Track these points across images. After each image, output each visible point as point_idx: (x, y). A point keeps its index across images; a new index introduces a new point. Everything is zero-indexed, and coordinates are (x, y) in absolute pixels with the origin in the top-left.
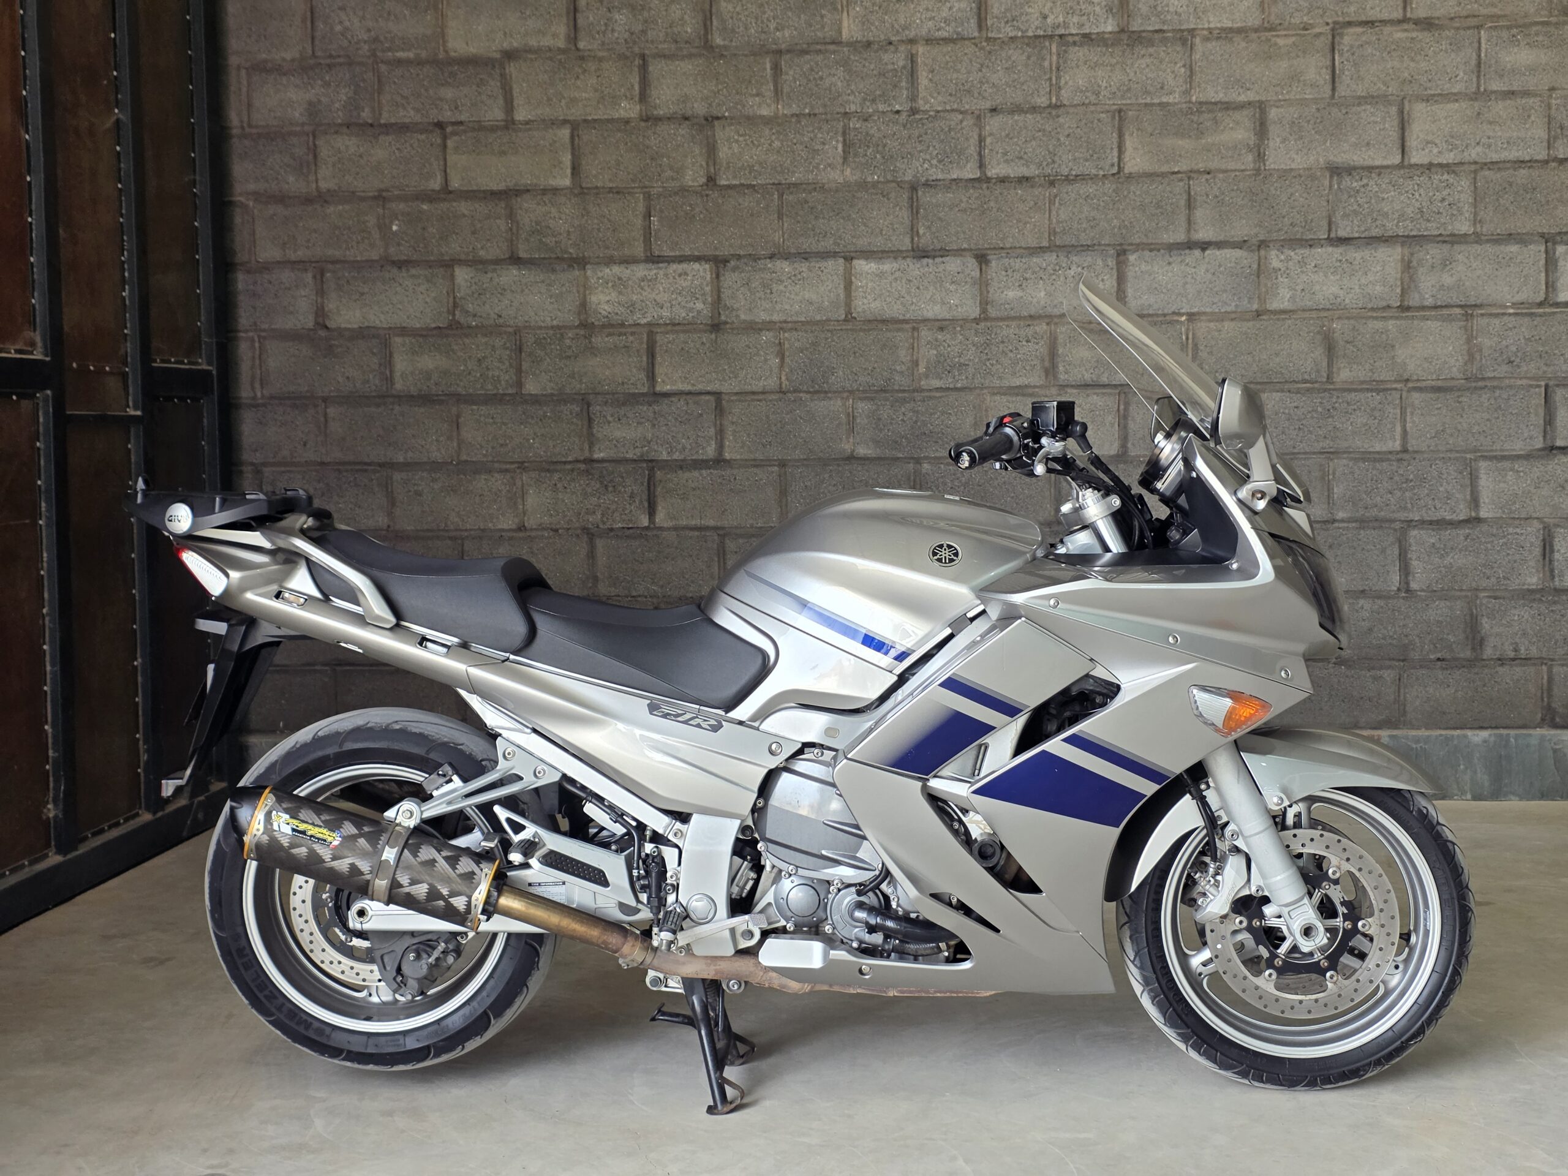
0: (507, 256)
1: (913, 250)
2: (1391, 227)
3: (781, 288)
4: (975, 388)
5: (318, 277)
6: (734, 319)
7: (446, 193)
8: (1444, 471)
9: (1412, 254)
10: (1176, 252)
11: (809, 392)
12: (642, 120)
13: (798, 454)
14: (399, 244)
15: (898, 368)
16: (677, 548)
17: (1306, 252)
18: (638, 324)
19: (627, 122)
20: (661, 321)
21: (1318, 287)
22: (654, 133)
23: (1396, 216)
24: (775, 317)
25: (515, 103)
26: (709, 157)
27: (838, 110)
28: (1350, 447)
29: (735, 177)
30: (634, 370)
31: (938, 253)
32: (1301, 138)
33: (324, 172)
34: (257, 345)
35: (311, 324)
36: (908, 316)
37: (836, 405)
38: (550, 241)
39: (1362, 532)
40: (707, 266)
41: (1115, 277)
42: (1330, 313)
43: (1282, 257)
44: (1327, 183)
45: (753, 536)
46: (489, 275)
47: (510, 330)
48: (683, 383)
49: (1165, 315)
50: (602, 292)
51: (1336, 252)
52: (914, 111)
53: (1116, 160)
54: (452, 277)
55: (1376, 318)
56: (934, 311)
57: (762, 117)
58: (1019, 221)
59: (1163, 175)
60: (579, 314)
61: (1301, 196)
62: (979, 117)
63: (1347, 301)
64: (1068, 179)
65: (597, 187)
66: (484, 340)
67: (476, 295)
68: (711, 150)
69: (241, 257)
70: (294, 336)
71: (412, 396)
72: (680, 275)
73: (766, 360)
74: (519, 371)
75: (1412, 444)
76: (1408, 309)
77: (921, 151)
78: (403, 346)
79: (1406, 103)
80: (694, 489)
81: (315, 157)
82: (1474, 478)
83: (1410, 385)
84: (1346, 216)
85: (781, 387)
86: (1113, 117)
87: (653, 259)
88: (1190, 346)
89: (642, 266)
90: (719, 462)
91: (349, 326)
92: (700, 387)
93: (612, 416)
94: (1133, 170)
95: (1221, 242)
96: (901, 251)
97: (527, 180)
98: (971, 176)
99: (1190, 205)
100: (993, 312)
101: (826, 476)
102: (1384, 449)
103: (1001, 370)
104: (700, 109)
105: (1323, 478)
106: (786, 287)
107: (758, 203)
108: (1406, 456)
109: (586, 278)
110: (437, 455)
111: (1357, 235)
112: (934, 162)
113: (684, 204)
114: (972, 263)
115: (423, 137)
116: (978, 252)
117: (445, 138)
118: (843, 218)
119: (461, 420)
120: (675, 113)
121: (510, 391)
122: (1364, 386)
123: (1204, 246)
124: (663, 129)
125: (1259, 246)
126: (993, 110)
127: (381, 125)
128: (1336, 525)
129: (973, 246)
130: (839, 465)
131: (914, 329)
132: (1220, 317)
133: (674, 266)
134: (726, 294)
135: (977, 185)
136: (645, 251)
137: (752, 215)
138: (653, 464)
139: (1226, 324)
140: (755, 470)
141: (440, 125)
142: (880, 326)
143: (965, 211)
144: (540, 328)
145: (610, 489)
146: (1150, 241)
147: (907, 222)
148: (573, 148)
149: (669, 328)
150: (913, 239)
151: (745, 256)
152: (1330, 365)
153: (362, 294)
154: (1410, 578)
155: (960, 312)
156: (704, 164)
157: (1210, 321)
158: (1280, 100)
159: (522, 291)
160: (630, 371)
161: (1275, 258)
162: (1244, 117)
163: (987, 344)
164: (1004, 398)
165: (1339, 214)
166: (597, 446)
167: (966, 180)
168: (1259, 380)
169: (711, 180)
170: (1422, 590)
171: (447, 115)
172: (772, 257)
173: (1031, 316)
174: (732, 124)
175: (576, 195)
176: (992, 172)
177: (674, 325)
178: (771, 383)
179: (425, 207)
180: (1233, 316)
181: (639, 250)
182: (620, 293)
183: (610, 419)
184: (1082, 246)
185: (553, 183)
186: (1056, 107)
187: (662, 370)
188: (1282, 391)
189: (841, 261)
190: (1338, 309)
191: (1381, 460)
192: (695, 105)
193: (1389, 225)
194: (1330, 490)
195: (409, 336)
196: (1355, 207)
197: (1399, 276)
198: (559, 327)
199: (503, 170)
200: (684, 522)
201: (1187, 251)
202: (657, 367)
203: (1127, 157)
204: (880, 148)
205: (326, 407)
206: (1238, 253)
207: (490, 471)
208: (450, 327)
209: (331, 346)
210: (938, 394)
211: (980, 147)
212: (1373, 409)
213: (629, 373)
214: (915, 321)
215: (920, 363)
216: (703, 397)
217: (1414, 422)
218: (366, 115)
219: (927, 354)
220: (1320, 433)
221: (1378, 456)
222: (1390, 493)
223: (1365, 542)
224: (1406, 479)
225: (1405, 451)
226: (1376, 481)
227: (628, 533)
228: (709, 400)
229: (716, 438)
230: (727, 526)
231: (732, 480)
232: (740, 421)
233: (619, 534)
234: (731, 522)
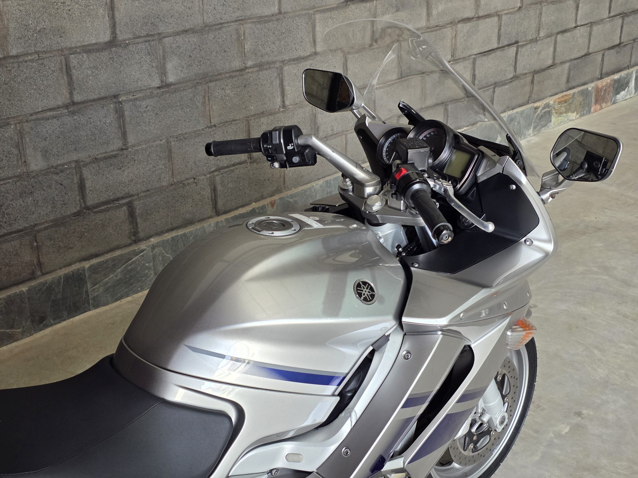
8: (299, 24)
28: (252, 14)
39: (261, 73)
75: (284, 8)
82: (314, 27)
102: (270, 13)
105: (238, 39)
108: (281, 16)
128: (247, 71)
154: (285, 98)
170: (292, 105)
191: (269, 21)
194: (242, 47)
220: (235, 6)
221: (266, 19)
222: (274, 43)
223: (262, 79)
224: (281, 33)
225: (280, 13)
226: (267, 36)
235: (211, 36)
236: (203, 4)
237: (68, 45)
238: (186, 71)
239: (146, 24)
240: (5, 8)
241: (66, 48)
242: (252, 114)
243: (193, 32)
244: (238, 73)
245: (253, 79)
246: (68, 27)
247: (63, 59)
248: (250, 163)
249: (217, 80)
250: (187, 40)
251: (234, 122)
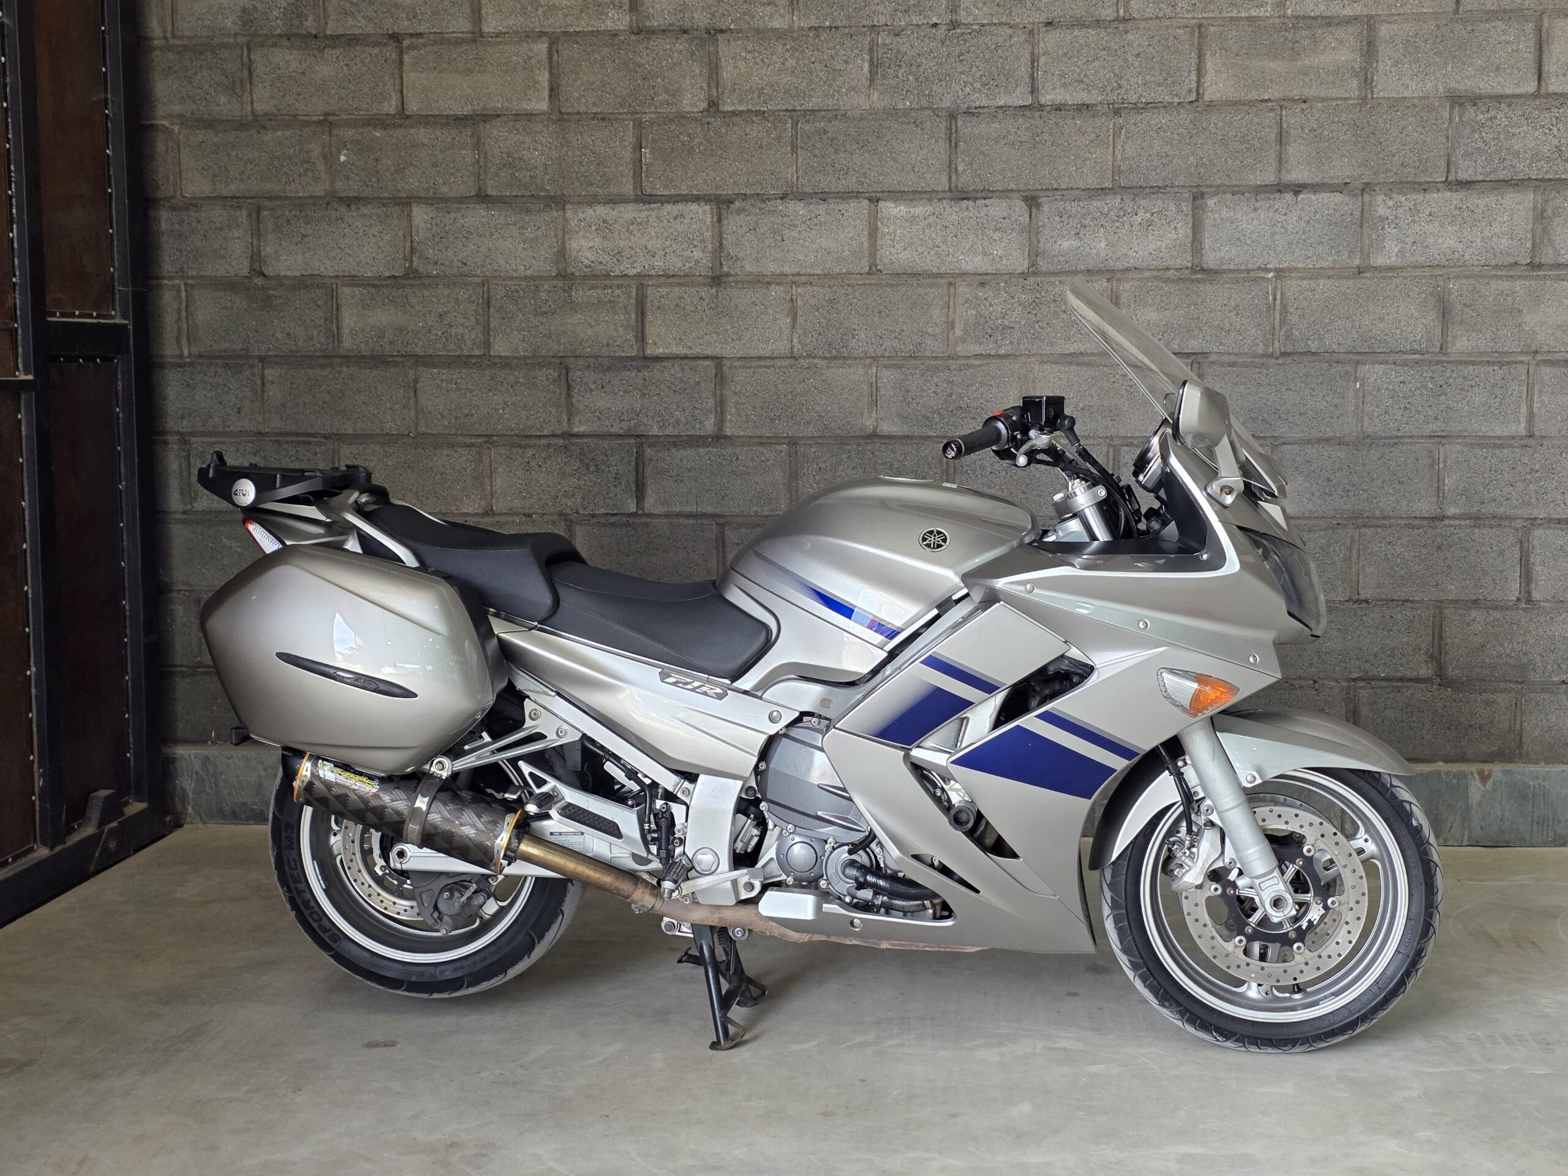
0: (473, 193)
1: (950, 190)
2: (1522, 169)
3: (794, 234)
4: (1021, 355)
5: (254, 215)
6: (738, 270)
7: (403, 117)
9: (1547, 202)
10: (1263, 196)
11: (826, 358)
12: (633, 33)
13: (810, 431)
14: (347, 178)
15: (930, 330)
16: (669, 538)
17: (1420, 197)
18: (626, 275)
19: (615, 35)
20: (653, 272)
21: (1431, 240)
22: (647, 48)
23: (1529, 155)
24: (787, 270)
25: (484, 11)
26: (710, 77)
27: (865, 23)
28: (1465, 431)
29: (741, 102)
30: (620, 330)
31: (979, 195)
32: (1417, 60)
33: (261, 92)
34: (183, 294)
35: (245, 272)
36: (943, 269)
37: (856, 373)
38: (523, 175)
39: (1476, 531)
40: (707, 207)
41: (1190, 225)
42: (1445, 270)
43: (1391, 203)
44: (1446, 115)
46: (453, 215)
47: (477, 280)
48: (678, 345)
49: (1248, 271)
50: (584, 237)
51: (1456, 198)
52: (954, 25)
53: (1194, 85)
54: (409, 216)
55: (1500, 277)
56: (975, 263)
57: (774, 30)
58: (1077, 157)
59: (1250, 103)
60: (557, 263)
61: (1415, 130)
62: (1031, 32)
63: (1467, 257)
64: (1139, 108)
65: (578, 113)
66: (446, 292)
67: (437, 239)
68: (714, 70)
69: (165, 190)
70: (229, 285)
71: (362, 357)
72: (675, 218)
73: (775, 320)
74: (487, 330)
75: (1540, 428)
76: (1540, 266)
77: (962, 73)
78: (352, 297)
79: (1545, 19)
80: (689, 470)
81: (250, 74)
83: (1539, 357)
84: (1467, 155)
85: (792, 352)
86: (1192, 34)
87: (645, 199)
88: (1278, 308)
89: (630, 207)
90: (719, 438)
91: (289, 274)
92: (697, 350)
93: (595, 383)
94: (1214, 97)
95: (1318, 185)
96: (937, 192)
97: (496, 104)
98: (1021, 103)
99: (1282, 139)
100: (1043, 265)
101: (844, 457)
102: (1506, 433)
103: (1053, 334)
104: (701, 19)
105: (1431, 466)
106: (799, 233)
107: (769, 133)
108: (1532, 442)
109: (566, 220)
110: (391, 426)
111: (1480, 178)
112: (977, 85)
113: (681, 133)
114: (1020, 208)
115: (376, 51)
116: (1028, 194)
117: (401, 53)
118: (869, 152)
119: (420, 385)
120: (671, 25)
121: (477, 352)
122: (1484, 359)
123: (1297, 189)
124: (659, 44)
125: (1363, 190)
126: (1049, 24)
127: (326, 37)
128: (1446, 522)
129: (1021, 187)
130: (859, 445)
131: (950, 284)
132: (1314, 274)
133: (669, 207)
134: (729, 240)
135: (1027, 113)
136: (635, 188)
137: (761, 147)
138: (641, 439)
139: (1322, 282)
140: (761, 449)
141: (396, 37)
142: (910, 281)
143: (1012, 144)
144: (512, 278)
145: (592, 468)
146: (1233, 183)
147: (944, 157)
148: (551, 67)
149: (662, 280)
150: (950, 178)
151: (752, 196)
152: (1444, 332)
153: (304, 236)
154: (1533, 586)
155: (1005, 265)
156: (705, 85)
157: (1301, 278)
158: (1393, 15)
159: (492, 235)
160: (617, 331)
161: (1382, 206)
162: (1349, 35)
163: (1036, 304)
164: (1056, 367)
165: (1460, 153)
166: (578, 419)
167: (1016, 107)
168: (1359, 350)
169: (713, 105)
171: (404, 25)
172: (783, 197)
173: (1089, 271)
174: (738, 39)
175: (554, 122)
176: (1046, 98)
177: (668, 277)
178: (780, 347)
179: (378, 134)
180: (1330, 272)
181: (628, 188)
182: (605, 238)
183: (593, 387)
184: (1151, 187)
185: (527, 106)
186: (1125, 20)
187: (652, 331)
188: (1387, 363)
189: (866, 202)
190: (1455, 266)
191: (1502, 446)
192: (695, 15)
193: (1520, 166)
194: (1440, 481)
195: (360, 286)
196: (1480, 144)
197: (1530, 227)
198: (533, 278)
199: (469, 91)
200: (677, 509)
201: (1277, 195)
202: (648, 326)
203: (1208, 80)
204: (914, 69)
205: (263, 368)
206: (1337, 197)
207: (452, 446)
208: (406, 277)
209: (269, 297)
210: (976, 362)
211: (1033, 67)
212: (1493, 387)
213: (615, 334)
214: (952, 275)
215: (957, 325)
216: (701, 362)
217: (1543, 402)
218: (310, 24)
219: (964, 314)
220: (1430, 413)
221: (1498, 442)
222: (1512, 486)
223: (1480, 543)
224: (1532, 470)
225: (1531, 436)
226: (1496, 471)
227: (613, 519)
228: (708, 366)
229: (716, 411)
230: (728, 514)
231: (734, 460)
232: (744, 391)
233: (603, 520)
234: (733, 510)
235: (1374, 454)
236: (1363, 403)
237: (1122, 433)
238: (1318, 502)
239: (1254, 419)
240: (1041, 373)
241: (1118, 437)
242: (1450, 598)
243: (1339, 444)
244: (1425, 523)
245: (1459, 538)
246: (1125, 409)
247: (1111, 451)
248: (1439, 685)
249: (1379, 526)
250: (1325, 453)
251: (1409, 604)
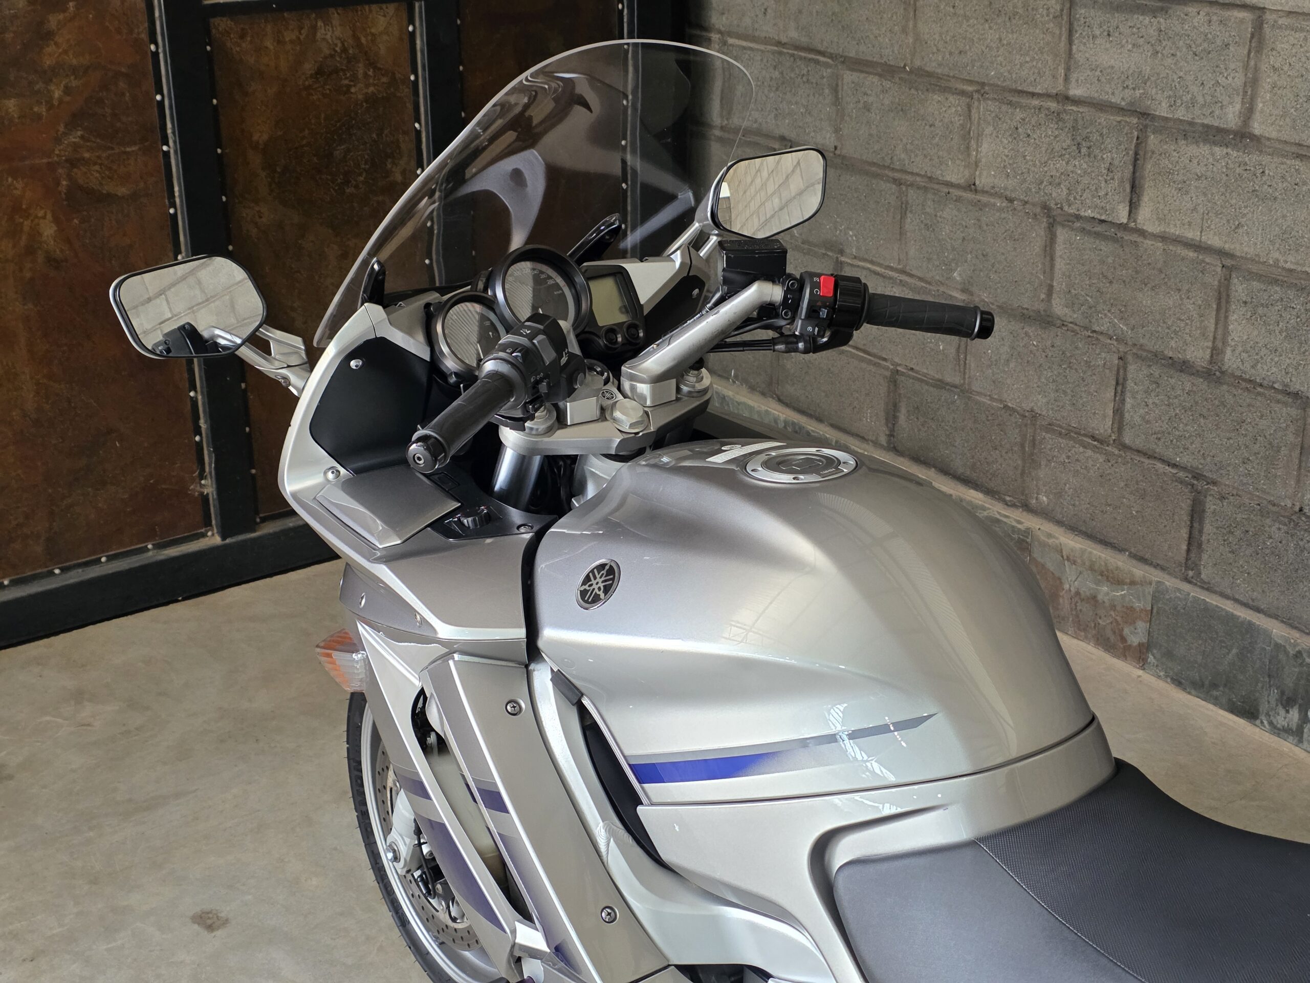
16: (1161, 271)
45: (1276, 282)
80: (1199, 178)
90: (1243, 136)
93: (1100, 26)
110: (890, 54)
138: (1146, 120)
140: (1297, 163)
145: (1084, 150)
166: (1076, 76)
183: (1097, 32)
200: (1174, 230)
207: (946, 90)
227: (1099, 228)
228: (1242, 21)
229: (1245, 92)
230: (1238, 254)
231: (1259, 172)
232: (1286, 68)
233: (1088, 227)
234: (1246, 249)
